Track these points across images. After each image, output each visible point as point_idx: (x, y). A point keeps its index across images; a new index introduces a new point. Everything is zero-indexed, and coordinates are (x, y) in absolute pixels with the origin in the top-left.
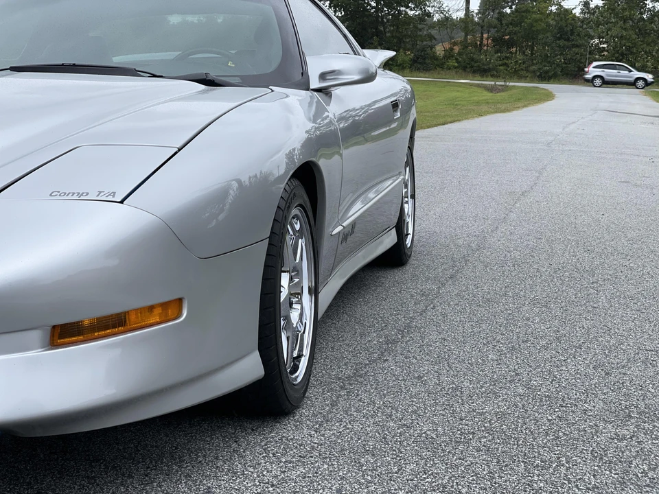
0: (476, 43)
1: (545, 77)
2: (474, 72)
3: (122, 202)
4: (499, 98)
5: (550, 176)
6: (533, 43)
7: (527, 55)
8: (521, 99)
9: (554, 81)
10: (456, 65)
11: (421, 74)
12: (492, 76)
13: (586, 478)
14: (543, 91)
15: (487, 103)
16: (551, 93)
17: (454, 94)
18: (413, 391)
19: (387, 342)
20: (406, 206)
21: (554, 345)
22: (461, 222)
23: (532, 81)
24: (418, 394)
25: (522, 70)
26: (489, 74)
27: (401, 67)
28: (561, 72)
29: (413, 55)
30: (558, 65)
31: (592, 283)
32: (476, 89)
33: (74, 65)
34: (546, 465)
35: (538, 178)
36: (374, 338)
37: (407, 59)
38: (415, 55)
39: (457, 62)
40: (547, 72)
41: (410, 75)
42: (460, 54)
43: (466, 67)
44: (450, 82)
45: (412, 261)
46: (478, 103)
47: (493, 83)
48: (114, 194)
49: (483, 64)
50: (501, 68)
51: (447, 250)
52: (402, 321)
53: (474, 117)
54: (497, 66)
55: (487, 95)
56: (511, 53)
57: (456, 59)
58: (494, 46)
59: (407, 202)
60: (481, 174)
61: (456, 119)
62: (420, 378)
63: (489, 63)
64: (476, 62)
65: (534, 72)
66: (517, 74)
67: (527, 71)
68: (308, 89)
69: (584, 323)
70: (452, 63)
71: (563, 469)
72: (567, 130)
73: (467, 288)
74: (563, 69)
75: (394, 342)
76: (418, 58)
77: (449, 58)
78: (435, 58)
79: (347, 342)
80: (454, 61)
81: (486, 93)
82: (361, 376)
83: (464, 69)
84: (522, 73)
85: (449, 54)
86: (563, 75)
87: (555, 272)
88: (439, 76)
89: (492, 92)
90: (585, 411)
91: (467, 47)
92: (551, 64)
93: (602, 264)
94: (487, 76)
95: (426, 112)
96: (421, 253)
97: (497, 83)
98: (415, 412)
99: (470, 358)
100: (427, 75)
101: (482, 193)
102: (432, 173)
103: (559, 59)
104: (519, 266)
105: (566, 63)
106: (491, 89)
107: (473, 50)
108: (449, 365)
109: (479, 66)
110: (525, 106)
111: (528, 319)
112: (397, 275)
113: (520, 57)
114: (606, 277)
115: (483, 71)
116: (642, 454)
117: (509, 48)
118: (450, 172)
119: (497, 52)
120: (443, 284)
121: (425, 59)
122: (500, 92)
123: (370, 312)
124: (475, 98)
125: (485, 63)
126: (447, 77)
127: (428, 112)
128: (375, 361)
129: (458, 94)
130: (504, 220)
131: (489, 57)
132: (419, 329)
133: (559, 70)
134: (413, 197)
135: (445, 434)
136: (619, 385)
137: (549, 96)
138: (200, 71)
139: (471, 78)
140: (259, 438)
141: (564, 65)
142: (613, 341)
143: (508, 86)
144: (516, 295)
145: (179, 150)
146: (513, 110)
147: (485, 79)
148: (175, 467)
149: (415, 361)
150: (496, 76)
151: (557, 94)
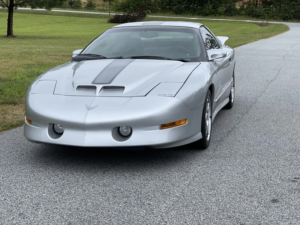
0: (255, 3)
1: (285, 19)
2: (253, 17)
3: (174, 97)
4: (264, 30)
5: (283, 73)
6: (281, 4)
7: (278, 9)
8: (274, 31)
9: (290, 21)
10: (245, 13)
11: (229, 18)
12: (261, 18)
13: (282, 164)
14: (285, 26)
15: (259, 32)
16: (288, 27)
17: (244, 27)
18: (237, 144)
19: (229, 132)
20: (232, 89)
21: (277, 133)
22: (249, 93)
23: (279, 21)
24: (239, 145)
25: (276, 15)
26: (260, 17)
27: (220, 14)
28: (293, 17)
29: (225, 9)
30: (292, 14)
31: (292, 115)
32: (254, 25)
33: (148, 56)
34: (272, 161)
35: (278, 73)
36: (225, 131)
37: (223, 11)
38: (226, 9)
39: (246, 12)
40: (287, 17)
41: (224, 18)
42: (247, 8)
43: (250, 14)
44: (242, 21)
45: (233, 107)
46: (255, 33)
47: (262, 22)
48: (172, 95)
49: (258, 13)
50: (266, 15)
51: (244, 103)
52: (232, 126)
53: (253, 42)
54: (264, 14)
55: (259, 28)
56: (270, 8)
57: (245, 11)
58: (263, 5)
59: (232, 88)
60: (256, 72)
61: (246, 43)
62: (239, 141)
63: (260, 12)
64: (254, 12)
65: (281, 16)
66: (273, 18)
67: (278, 16)
68: (209, 61)
69: (287, 127)
70: (243, 12)
71: (276, 162)
72: (292, 49)
73: (251, 116)
74: (294, 15)
75: (231, 131)
76: (228, 10)
77: (242, 10)
78: (235, 10)
79: (217, 131)
80: (244, 12)
81: (258, 26)
82: (223, 140)
83: (249, 15)
84: (275, 17)
85: (242, 8)
86: (294, 18)
87: (280, 111)
88: (237, 19)
89: (261, 26)
90: (284, 150)
91: (250, 5)
92: (289, 13)
93: (296, 109)
94: (259, 19)
95: (231, 38)
96: (236, 104)
97: (264, 22)
98: (238, 149)
99: (253, 136)
100: (232, 18)
101: (256, 81)
102: (237, 71)
103: (292, 11)
104: (268, 109)
105: (295, 13)
106: (261, 25)
107: (253, 6)
108: (247, 138)
109: (255, 14)
110: (276, 34)
111: (270, 126)
112: (229, 111)
113: (274, 9)
114: (297, 113)
115: (258, 16)
116: (297, 159)
117: (269, 6)
118: (244, 71)
119: (264, 8)
120: (244, 115)
121: (231, 11)
122: (265, 26)
123: (222, 123)
124: (253, 30)
125: (259, 12)
126: (241, 19)
127: (233, 37)
128: (226, 136)
129: (246, 27)
130: (264, 92)
131: (260, 9)
132: (237, 128)
133: (292, 16)
134: (234, 86)
135: (246, 154)
136: (294, 144)
137: (287, 29)
138: (181, 58)
139: (252, 19)
140: (200, 154)
141: (295, 14)
142: (295, 132)
143: (268, 23)
144: (267, 118)
145: (184, 83)
146: (270, 37)
147: (258, 20)
148: (182, 159)
149: (237, 137)
150: (263, 18)
151: (291, 28)
